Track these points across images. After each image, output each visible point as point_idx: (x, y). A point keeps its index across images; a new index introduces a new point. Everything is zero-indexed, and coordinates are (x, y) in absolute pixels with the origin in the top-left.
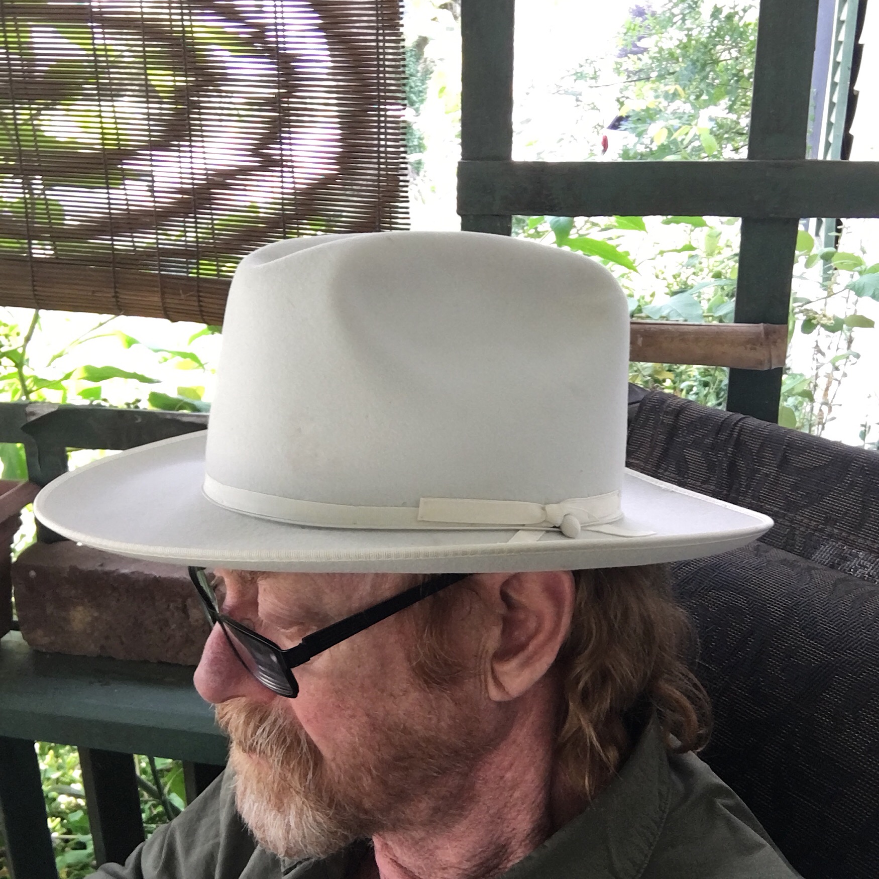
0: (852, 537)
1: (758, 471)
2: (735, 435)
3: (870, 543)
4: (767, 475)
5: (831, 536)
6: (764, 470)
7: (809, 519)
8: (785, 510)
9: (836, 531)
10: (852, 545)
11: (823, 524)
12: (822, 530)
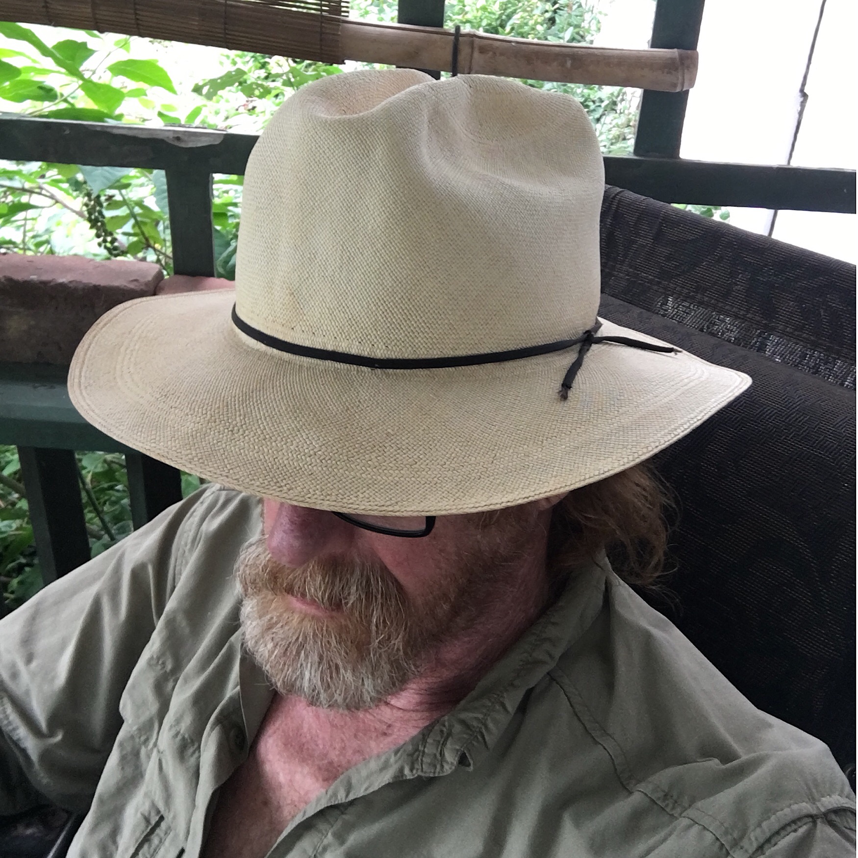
0: (720, 305)
1: (634, 242)
2: (614, 207)
3: (737, 310)
4: (644, 246)
5: (701, 303)
6: (641, 241)
7: (681, 287)
8: (659, 278)
9: (706, 299)
10: (720, 312)
11: (694, 292)
12: (693, 298)
